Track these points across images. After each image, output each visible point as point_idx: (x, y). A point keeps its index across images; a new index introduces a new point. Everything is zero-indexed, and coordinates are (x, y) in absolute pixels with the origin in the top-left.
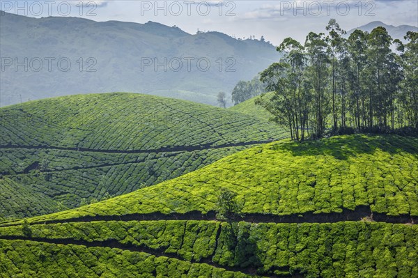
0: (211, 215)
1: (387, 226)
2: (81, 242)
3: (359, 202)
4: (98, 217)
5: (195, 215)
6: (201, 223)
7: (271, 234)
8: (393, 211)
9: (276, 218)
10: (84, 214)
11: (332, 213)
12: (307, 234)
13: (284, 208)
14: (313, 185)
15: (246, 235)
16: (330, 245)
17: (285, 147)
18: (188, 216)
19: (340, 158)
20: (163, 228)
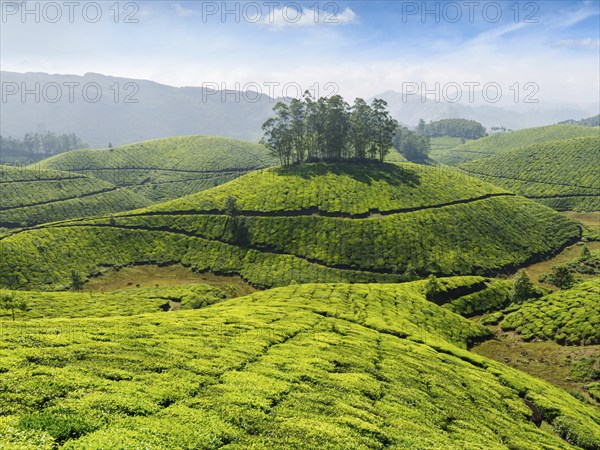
0: (223, 212)
1: (326, 218)
2: (146, 227)
3: (312, 204)
4: (158, 213)
5: (215, 211)
6: (217, 216)
7: (257, 223)
8: (331, 210)
9: (262, 214)
10: (149, 211)
11: (295, 211)
12: (278, 223)
13: (267, 208)
14: (286, 193)
15: (243, 224)
16: (291, 230)
17: (276, 170)
18: (211, 212)
19: (306, 177)
20: (195, 220)
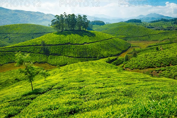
0: (40, 45)
1: (73, 45)
2: (12, 51)
3: (68, 42)
4: (16, 47)
5: (37, 45)
6: (38, 47)
7: (52, 48)
8: (74, 43)
9: (53, 45)
10: (13, 46)
11: (63, 44)
12: (58, 47)
13: (54, 43)
14: (60, 39)
15: (47, 48)
16: (62, 49)
17: (56, 33)
18: (36, 45)
19: (65, 35)
20: (30, 48)
